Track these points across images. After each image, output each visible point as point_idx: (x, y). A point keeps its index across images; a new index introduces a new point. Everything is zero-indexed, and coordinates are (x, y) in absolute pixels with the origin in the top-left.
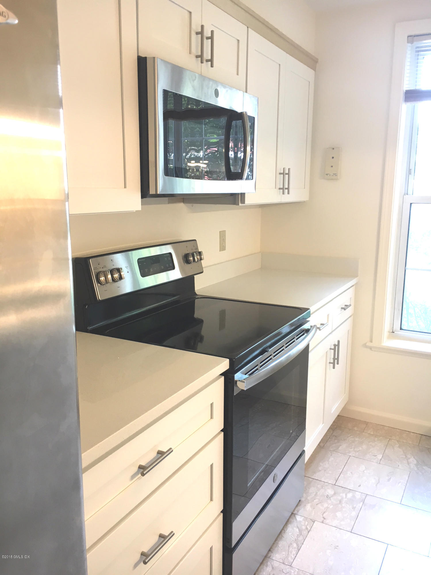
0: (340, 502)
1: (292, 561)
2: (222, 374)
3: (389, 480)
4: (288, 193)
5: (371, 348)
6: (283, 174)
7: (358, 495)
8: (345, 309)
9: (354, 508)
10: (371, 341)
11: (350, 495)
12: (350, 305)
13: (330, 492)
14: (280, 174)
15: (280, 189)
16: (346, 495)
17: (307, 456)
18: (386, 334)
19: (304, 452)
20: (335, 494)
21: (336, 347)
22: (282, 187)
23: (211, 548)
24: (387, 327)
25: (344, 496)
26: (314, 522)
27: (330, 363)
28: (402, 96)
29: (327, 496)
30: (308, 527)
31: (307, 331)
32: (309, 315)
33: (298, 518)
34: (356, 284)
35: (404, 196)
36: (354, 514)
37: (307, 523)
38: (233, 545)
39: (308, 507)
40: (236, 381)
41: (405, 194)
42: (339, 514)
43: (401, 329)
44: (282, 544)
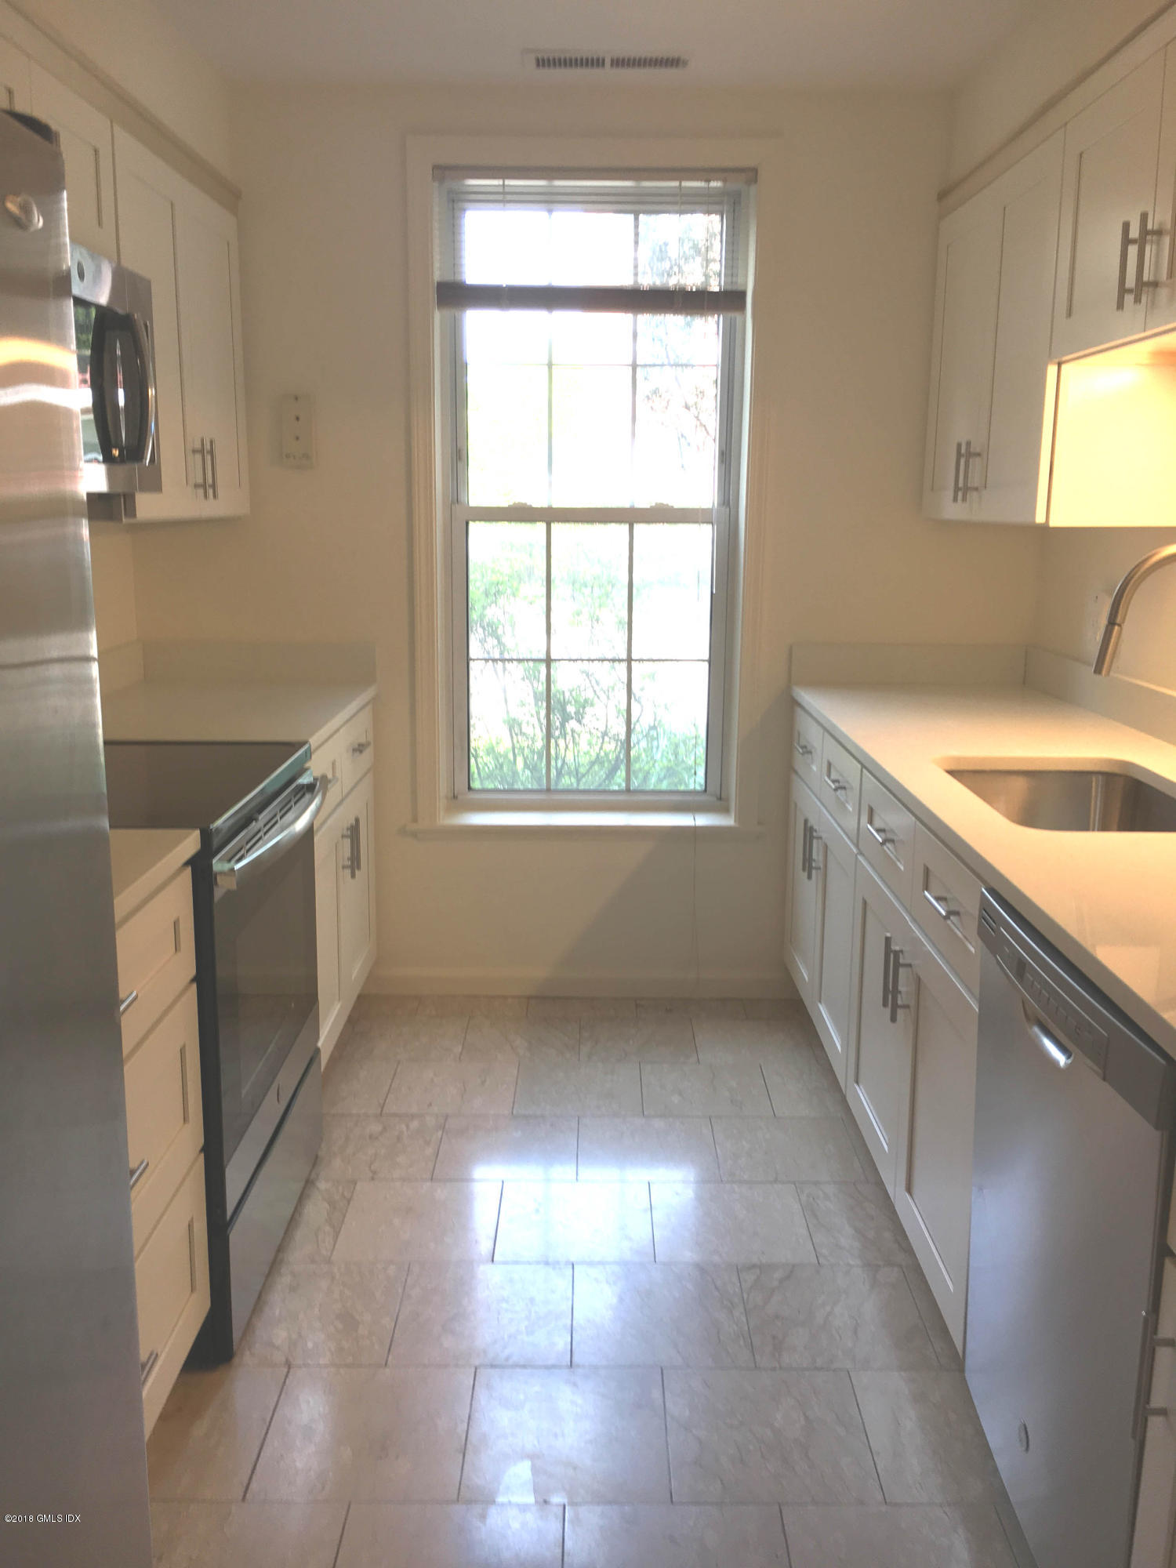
0: (399, 1139)
1: (329, 1254)
2: (187, 864)
3: (483, 1083)
4: (215, 496)
5: (414, 835)
6: (202, 451)
7: (430, 1121)
8: (361, 752)
9: (428, 1143)
10: (415, 820)
11: (415, 1124)
12: (368, 744)
13: (375, 1128)
14: (194, 451)
15: (196, 486)
16: (408, 1127)
17: (324, 1058)
18: (441, 803)
19: (318, 1051)
20: (385, 1129)
21: (354, 832)
22: (200, 481)
23: (189, 1226)
24: (443, 788)
25: (405, 1129)
26: (356, 1184)
27: (344, 867)
28: (433, 296)
29: (371, 1137)
30: (346, 1194)
31: (310, 788)
32: (308, 755)
33: (322, 1185)
34: (374, 699)
35: (453, 507)
36: (429, 1151)
37: (340, 1188)
38: (228, 1218)
39: (337, 1163)
40: (216, 874)
41: (453, 502)
42: (401, 1159)
43: (469, 788)
44: (300, 1234)
